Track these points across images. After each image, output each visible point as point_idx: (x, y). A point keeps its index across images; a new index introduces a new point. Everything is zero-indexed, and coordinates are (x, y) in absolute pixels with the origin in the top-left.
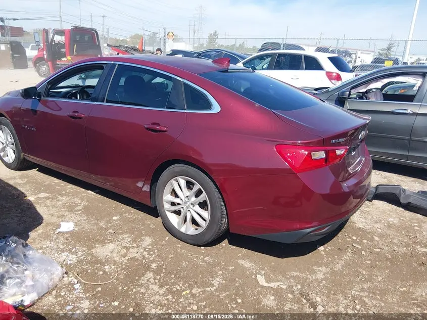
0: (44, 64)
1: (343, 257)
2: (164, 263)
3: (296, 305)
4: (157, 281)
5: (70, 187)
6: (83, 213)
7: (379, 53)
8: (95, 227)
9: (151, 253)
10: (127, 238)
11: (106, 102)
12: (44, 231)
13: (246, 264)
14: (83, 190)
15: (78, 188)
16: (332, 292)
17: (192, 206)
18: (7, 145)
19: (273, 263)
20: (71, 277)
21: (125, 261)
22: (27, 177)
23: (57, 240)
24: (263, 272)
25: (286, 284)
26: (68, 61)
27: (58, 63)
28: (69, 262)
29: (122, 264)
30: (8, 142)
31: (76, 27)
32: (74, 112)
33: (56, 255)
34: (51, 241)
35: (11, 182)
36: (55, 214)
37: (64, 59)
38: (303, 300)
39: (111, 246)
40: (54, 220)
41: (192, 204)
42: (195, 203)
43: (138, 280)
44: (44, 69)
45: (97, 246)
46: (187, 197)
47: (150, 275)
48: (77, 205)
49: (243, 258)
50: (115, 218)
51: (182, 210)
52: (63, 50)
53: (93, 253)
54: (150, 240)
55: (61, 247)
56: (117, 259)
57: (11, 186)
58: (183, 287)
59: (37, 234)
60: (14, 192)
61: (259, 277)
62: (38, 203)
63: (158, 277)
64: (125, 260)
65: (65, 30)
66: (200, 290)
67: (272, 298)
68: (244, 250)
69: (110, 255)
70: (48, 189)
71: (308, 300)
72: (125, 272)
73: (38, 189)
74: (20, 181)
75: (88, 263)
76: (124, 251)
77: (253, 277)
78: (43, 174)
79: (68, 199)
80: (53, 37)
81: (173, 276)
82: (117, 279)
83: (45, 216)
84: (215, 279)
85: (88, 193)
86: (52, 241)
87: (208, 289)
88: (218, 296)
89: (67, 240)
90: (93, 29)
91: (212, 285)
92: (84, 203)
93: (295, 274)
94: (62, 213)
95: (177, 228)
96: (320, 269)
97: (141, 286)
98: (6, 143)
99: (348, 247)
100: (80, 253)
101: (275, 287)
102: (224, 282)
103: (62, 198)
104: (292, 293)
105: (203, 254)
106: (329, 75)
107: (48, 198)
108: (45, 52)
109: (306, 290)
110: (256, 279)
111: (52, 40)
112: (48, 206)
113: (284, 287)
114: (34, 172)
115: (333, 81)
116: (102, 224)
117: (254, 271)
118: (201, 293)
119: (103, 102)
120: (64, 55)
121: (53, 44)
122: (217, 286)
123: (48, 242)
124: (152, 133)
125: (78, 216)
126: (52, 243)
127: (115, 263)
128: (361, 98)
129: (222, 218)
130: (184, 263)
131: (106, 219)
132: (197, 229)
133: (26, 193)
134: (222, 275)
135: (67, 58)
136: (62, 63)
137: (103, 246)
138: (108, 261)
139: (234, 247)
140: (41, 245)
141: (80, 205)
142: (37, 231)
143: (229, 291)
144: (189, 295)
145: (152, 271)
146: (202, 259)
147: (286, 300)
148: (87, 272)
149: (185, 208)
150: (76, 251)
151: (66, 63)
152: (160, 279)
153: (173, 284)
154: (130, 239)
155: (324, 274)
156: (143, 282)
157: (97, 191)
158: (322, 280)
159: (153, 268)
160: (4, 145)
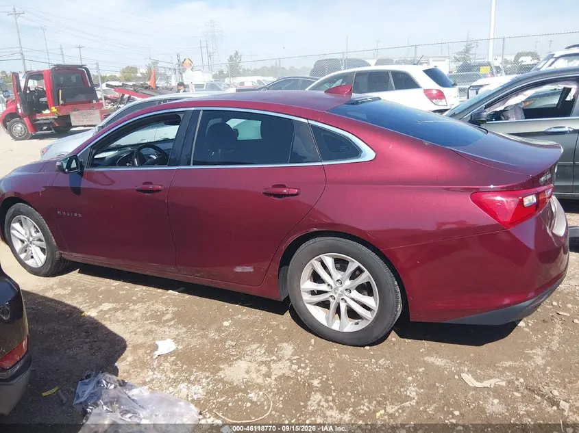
0: (17, 122)
1: (554, 331)
2: (328, 377)
3: (531, 405)
4: (331, 404)
5: (139, 289)
6: (178, 322)
7: (455, 58)
8: (205, 341)
9: (302, 365)
10: (258, 351)
11: (194, 165)
12: (137, 358)
13: (439, 362)
14: (160, 290)
15: (151, 289)
16: (567, 380)
17: (346, 293)
18: (31, 243)
19: (472, 355)
20: (209, 417)
21: (274, 382)
22: (69, 283)
23: (161, 368)
24: (466, 369)
25: (503, 380)
26: (52, 113)
27: (38, 118)
28: (195, 397)
29: (270, 386)
30: (31, 239)
31: (58, 66)
32: (145, 183)
33: (171, 389)
34: (153, 370)
35: (50, 295)
36: (140, 330)
37: (47, 112)
38: (536, 396)
39: (242, 365)
40: (141, 339)
41: (346, 290)
42: (352, 288)
43: (305, 406)
44: (19, 128)
45: (222, 366)
46: (338, 280)
47: (317, 397)
48: (163, 314)
49: (429, 353)
50: (226, 324)
51: (331, 300)
52: (44, 99)
53: (223, 379)
54: (291, 348)
55: (172, 377)
56: (260, 381)
57: (52, 300)
58: (371, 407)
59: (128, 363)
60: (60, 307)
61: (464, 376)
62: (105, 319)
63: (330, 398)
64: (271, 381)
65: (43, 71)
66: (396, 408)
67: (496, 401)
68: (426, 343)
69: (246, 376)
70: (109, 296)
71: (542, 396)
72: (281, 399)
73: (95, 298)
74: (62, 292)
75: (222, 393)
76: (264, 369)
77: (456, 377)
78: (89, 277)
79: (146, 306)
80: (27, 82)
81: (349, 393)
82: (275, 409)
83: (125, 336)
84: (408, 389)
85: (170, 294)
86: (155, 369)
87: (407, 404)
88: (425, 411)
89: (176, 365)
90: (81, 66)
91: (408, 398)
92: (171, 309)
93: (508, 364)
94: (149, 327)
95: (326, 325)
96: (534, 351)
97: (313, 413)
98: (29, 240)
99: (552, 316)
100: (204, 380)
101: (492, 387)
102: (422, 390)
103: (136, 307)
104: (517, 390)
105: (373, 357)
106: (428, 93)
107: (116, 310)
108: (19, 106)
109: (533, 383)
110: (461, 379)
111: (26, 87)
112: (122, 321)
113: (504, 384)
114: (75, 276)
115: (434, 101)
116: (212, 334)
117: (453, 369)
118: (400, 411)
119: (189, 164)
120: (46, 107)
121: (28, 92)
122: (416, 398)
123: (151, 373)
124: (276, 199)
125: (172, 329)
126: (156, 372)
127: (260, 387)
128: (498, 118)
129: (397, 303)
130: (355, 373)
131: (214, 327)
132: (357, 324)
133: (81, 307)
134: (414, 381)
135: (51, 110)
136: (44, 118)
137: (231, 365)
138: (248, 386)
139: (410, 341)
140: (142, 379)
141: (167, 313)
142: (124, 359)
143: (435, 403)
144: (386, 417)
145: (317, 391)
146: (375, 363)
147: (515, 400)
148: (228, 406)
149: (336, 296)
150: (196, 378)
151: (49, 117)
152: (333, 401)
153: (355, 405)
154: (263, 351)
155: (543, 358)
156: (313, 408)
157: (182, 289)
158: (545, 366)
159: (316, 387)
160: (26, 243)
